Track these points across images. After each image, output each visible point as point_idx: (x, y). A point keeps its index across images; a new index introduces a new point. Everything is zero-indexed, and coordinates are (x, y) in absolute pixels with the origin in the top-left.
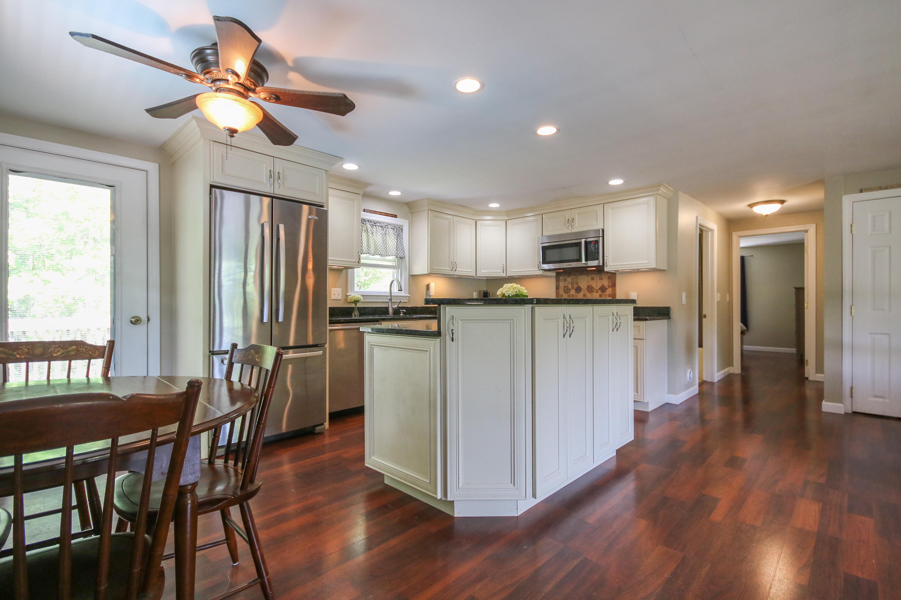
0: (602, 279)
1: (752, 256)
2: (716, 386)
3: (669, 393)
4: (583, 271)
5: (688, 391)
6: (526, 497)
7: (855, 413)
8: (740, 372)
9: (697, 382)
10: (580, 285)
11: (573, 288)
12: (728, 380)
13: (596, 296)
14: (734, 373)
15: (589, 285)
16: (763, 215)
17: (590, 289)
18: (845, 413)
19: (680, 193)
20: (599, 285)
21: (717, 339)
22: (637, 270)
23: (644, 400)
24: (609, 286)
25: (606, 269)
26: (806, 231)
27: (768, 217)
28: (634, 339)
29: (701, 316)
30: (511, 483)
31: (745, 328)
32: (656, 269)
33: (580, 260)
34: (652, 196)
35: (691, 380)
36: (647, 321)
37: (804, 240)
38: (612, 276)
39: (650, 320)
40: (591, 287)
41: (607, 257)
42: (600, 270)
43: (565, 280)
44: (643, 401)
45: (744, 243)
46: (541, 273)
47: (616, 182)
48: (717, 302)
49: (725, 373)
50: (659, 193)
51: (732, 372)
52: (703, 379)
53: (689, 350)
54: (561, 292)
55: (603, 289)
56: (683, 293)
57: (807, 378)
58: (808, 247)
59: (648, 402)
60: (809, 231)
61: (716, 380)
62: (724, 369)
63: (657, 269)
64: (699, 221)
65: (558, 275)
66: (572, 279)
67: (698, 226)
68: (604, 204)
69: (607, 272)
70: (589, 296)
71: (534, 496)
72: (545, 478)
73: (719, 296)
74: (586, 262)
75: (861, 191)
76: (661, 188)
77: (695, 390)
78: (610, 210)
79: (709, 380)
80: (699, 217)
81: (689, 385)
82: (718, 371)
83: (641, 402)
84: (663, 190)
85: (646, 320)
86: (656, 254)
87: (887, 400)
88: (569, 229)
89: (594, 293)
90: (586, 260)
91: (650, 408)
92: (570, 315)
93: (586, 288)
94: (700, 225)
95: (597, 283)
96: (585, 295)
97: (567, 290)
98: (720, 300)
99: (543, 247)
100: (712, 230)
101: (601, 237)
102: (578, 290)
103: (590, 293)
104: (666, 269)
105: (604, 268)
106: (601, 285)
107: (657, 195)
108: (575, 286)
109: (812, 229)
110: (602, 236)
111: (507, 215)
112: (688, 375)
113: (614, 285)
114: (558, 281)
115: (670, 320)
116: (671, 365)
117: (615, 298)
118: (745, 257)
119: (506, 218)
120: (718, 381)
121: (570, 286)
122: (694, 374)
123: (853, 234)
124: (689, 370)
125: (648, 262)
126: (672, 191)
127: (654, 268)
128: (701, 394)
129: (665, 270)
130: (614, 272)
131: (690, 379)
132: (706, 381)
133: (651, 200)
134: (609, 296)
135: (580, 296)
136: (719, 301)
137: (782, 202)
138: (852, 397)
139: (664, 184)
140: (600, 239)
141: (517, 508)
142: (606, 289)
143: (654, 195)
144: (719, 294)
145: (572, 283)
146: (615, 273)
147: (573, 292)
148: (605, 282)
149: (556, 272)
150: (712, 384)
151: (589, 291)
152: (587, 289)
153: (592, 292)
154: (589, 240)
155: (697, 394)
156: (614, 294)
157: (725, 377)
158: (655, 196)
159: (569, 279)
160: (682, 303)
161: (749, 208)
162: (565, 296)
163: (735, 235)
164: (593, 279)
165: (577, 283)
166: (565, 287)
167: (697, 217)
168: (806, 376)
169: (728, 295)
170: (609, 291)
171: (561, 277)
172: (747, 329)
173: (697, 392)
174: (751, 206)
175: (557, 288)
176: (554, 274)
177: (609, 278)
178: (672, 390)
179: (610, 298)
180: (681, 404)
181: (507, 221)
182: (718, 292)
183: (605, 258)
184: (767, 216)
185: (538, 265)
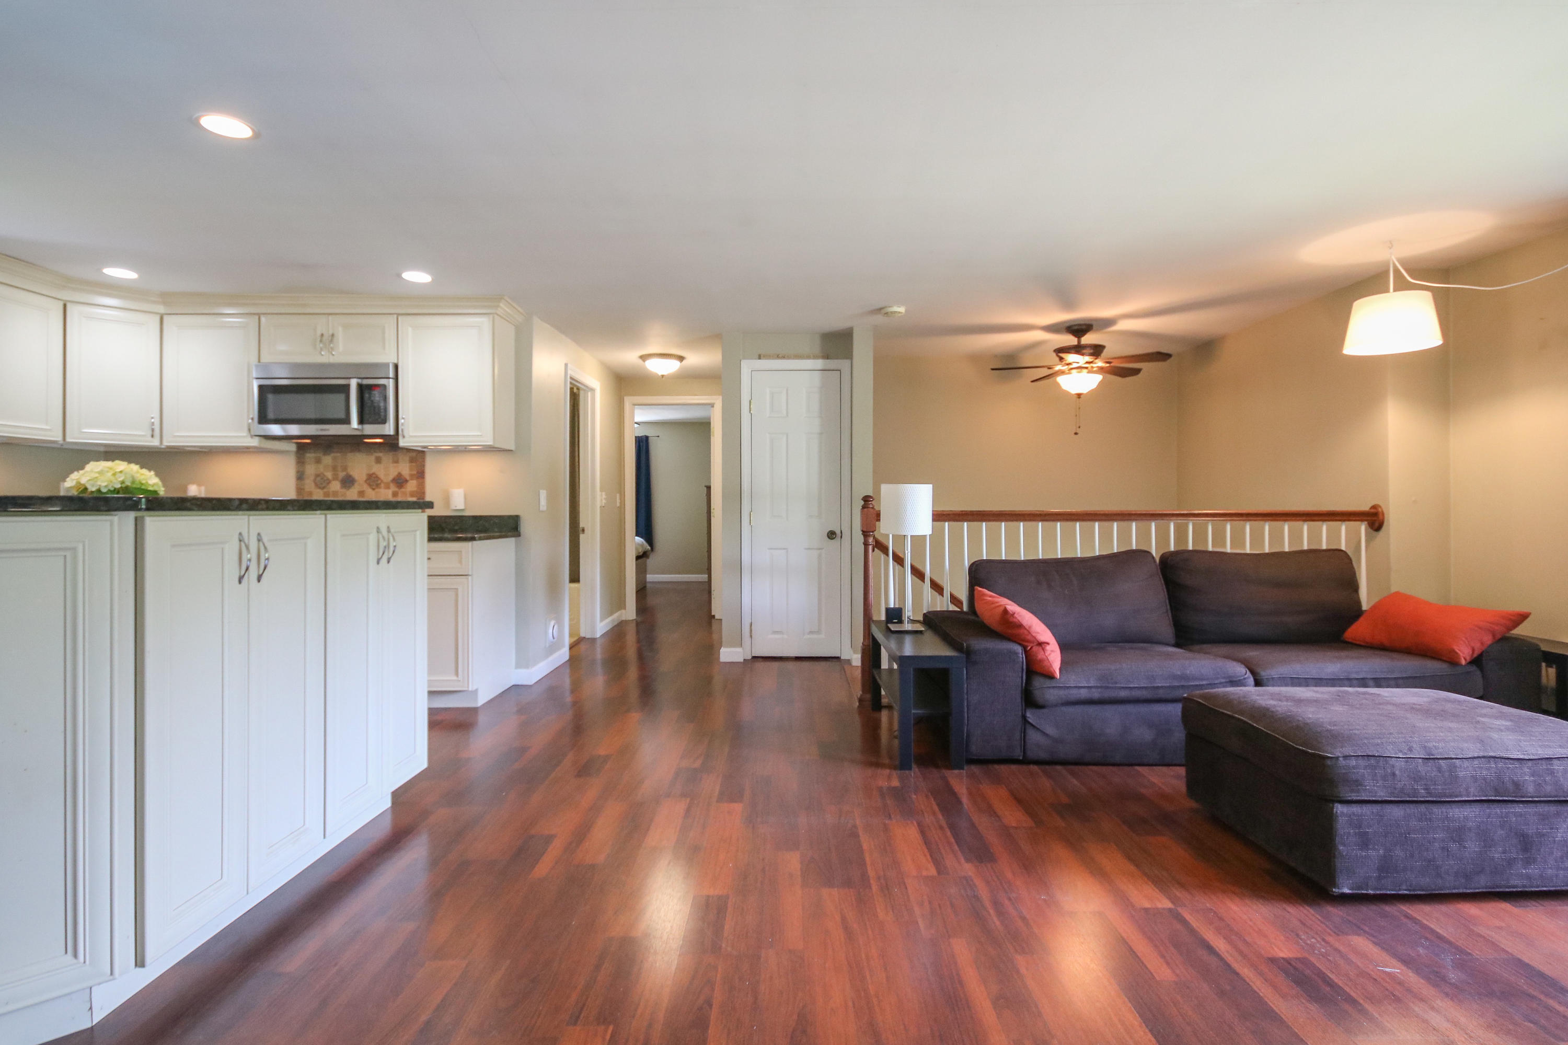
0: (396, 462)
1: (658, 436)
2: (599, 643)
3: (518, 666)
4: (356, 443)
5: (551, 658)
6: (112, 974)
7: (754, 657)
8: (635, 617)
9: (567, 641)
10: (352, 473)
11: (335, 478)
12: (617, 633)
13: (386, 494)
14: (627, 619)
15: (371, 473)
16: (658, 375)
17: (373, 480)
18: (744, 660)
19: (537, 321)
20: (393, 473)
21: (601, 566)
22: (464, 448)
23: (468, 687)
24: (412, 476)
25: (404, 443)
26: (712, 405)
27: (664, 378)
28: (429, 576)
29: (575, 531)
30: (66, 952)
31: (649, 548)
32: (494, 448)
33: (347, 421)
34: (486, 316)
35: (555, 640)
36: (475, 542)
37: (709, 419)
38: (418, 456)
39: (480, 539)
40: (374, 478)
41: (403, 418)
42: (391, 444)
43: (318, 461)
44: (466, 689)
45: (641, 415)
46: (255, 442)
47: (417, 277)
48: (601, 507)
49: (613, 620)
50: (500, 311)
51: (624, 619)
52: (580, 635)
53: (553, 590)
54: (309, 485)
55: (400, 481)
56: (541, 491)
57: (714, 616)
58: (714, 428)
59: (476, 691)
60: (715, 406)
61: (598, 635)
62: (611, 614)
63: (496, 448)
64: (569, 372)
65: (302, 448)
66: (334, 459)
67: (569, 380)
68: (398, 315)
69: (408, 450)
70: (371, 495)
71: (140, 962)
72: (174, 910)
73: (604, 496)
74: (360, 427)
75: (760, 357)
76: (501, 305)
77: (563, 654)
78: (410, 329)
79: (588, 636)
80: (569, 365)
81: (553, 648)
82: (602, 620)
83: (461, 693)
84: (503, 307)
85: (473, 539)
86: (494, 419)
87: (785, 636)
88: (322, 355)
89: (380, 488)
90: (361, 421)
91: (481, 700)
92: (259, 534)
93: (365, 479)
94: (571, 378)
95: (387, 469)
96: (361, 493)
97: (321, 482)
98: (605, 503)
99: (261, 387)
100: (593, 390)
101: (391, 380)
102: (348, 482)
103: (374, 489)
104: (513, 448)
105: (398, 439)
106: (396, 473)
107: (496, 316)
108: (342, 475)
109: (718, 402)
110: (394, 377)
111: (165, 303)
112: (551, 631)
113: (420, 475)
114: (300, 461)
115: (519, 538)
116: (522, 617)
117: (423, 499)
118: (649, 438)
119: (161, 309)
120: (603, 636)
121: (329, 475)
122: (561, 631)
123: (750, 412)
124: (552, 623)
125: (480, 434)
126: (521, 313)
127: (489, 445)
128: (574, 661)
129: (511, 450)
130: (420, 449)
131: (554, 638)
132: (584, 638)
133: (485, 322)
134: (412, 496)
135: (352, 495)
136: (603, 505)
137: (681, 358)
138: (751, 636)
139: (505, 298)
140: (389, 383)
141: (91, 1008)
142: (406, 481)
143: (491, 314)
144: (604, 493)
145: (334, 468)
146: (423, 452)
147: (336, 486)
148: (405, 468)
149: (297, 443)
150: (593, 640)
151: (370, 485)
152: (366, 481)
153: (378, 486)
154: (365, 382)
155: (568, 660)
156: (421, 491)
157: (613, 627)
158: (491, 316)
159: (328, 460)
160: (539, 509)
161: (640, 361)
162: (318, 495)
163: (628, 401)
164: (378, 461)
165: (345, 468)
166: (317, 476)
167: (566, 365)
168: (713, 614)
169: (618, 495)
170: (412, 486)
171: (308, 455)
172: (652, 549)
173: (567, 658)
174: (644, 358)
175: (300, 477)
176: (291, 447)
177: (412, 460)
178: (523, 662)
179: (414, 499)
180: (535, 683)
181: (165, 318)
182: (601, 490)
183: (401, 421)
184: (663, 376)
185: (249, 425)
